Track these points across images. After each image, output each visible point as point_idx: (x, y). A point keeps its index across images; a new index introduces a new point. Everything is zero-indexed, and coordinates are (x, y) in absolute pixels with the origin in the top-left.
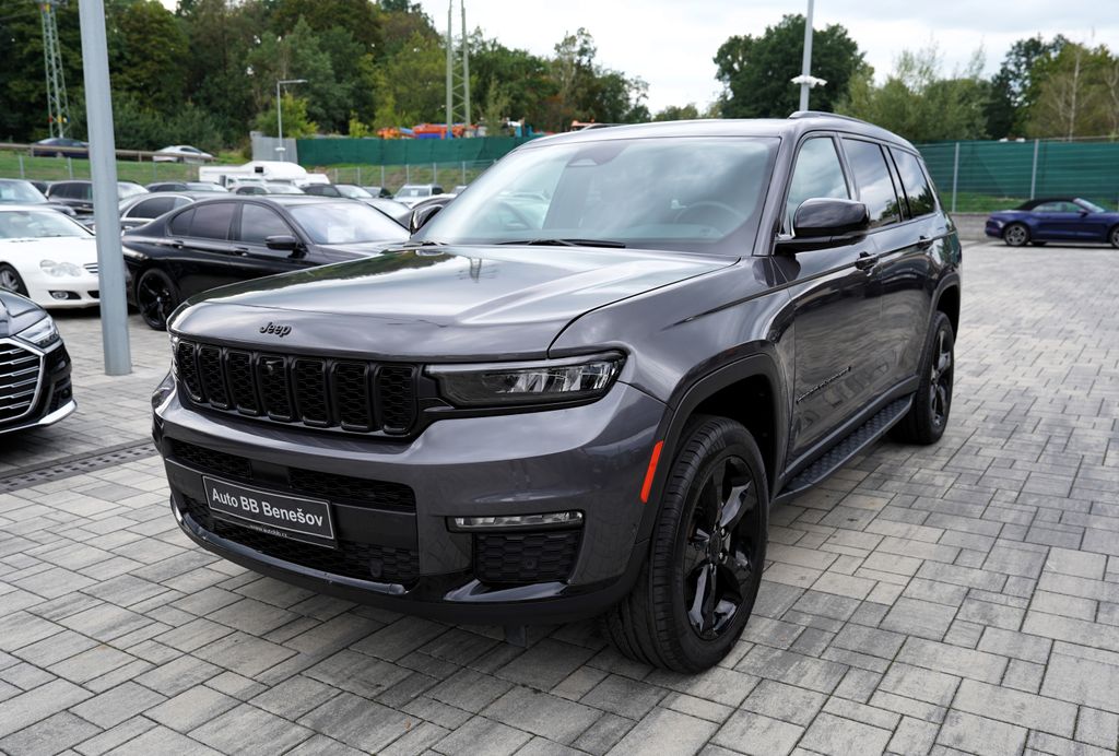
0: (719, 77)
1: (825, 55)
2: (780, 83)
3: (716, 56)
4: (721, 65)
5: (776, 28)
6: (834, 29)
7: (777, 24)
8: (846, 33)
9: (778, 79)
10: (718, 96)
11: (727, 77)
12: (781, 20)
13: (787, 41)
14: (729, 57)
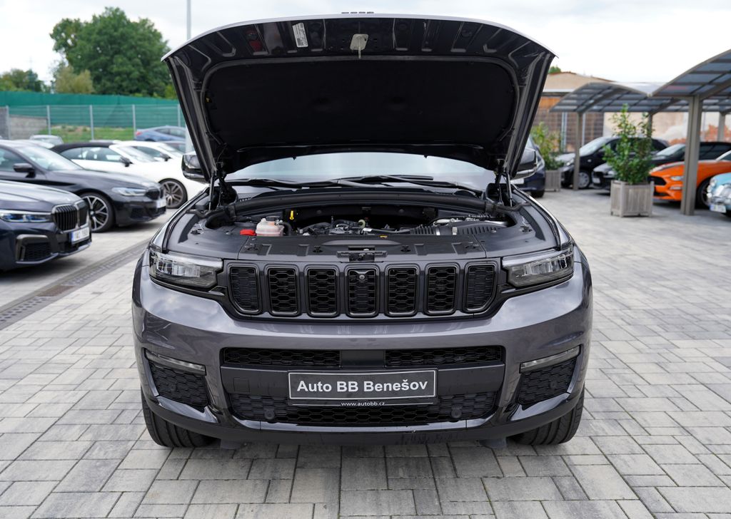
0: (57, 49)
1: (140, 40)
2: (108, 58)
3: (52, 32)
4: (57, 40)
5: (100, 16)
6: (144, 22)
7: (101, 14)
8: (153, 25)
9: (106, 55)
10: (58, 63)
11: (64, 49)
12: (104, 10)
13: (110, 26)
14: (63, 34)
